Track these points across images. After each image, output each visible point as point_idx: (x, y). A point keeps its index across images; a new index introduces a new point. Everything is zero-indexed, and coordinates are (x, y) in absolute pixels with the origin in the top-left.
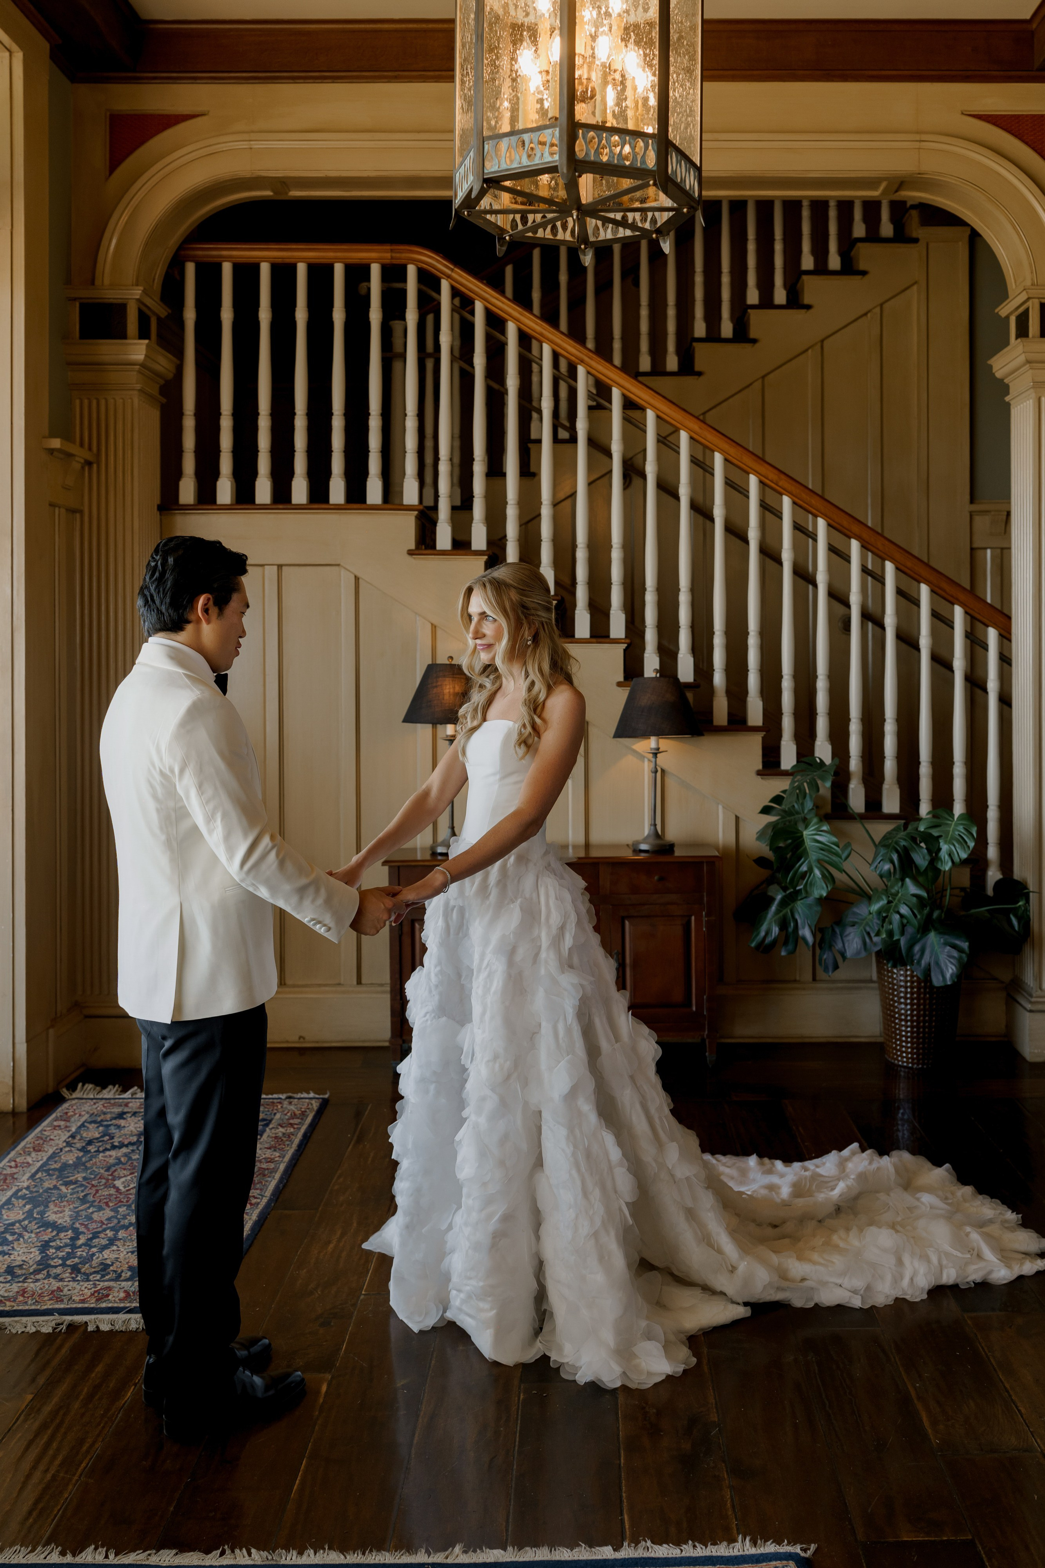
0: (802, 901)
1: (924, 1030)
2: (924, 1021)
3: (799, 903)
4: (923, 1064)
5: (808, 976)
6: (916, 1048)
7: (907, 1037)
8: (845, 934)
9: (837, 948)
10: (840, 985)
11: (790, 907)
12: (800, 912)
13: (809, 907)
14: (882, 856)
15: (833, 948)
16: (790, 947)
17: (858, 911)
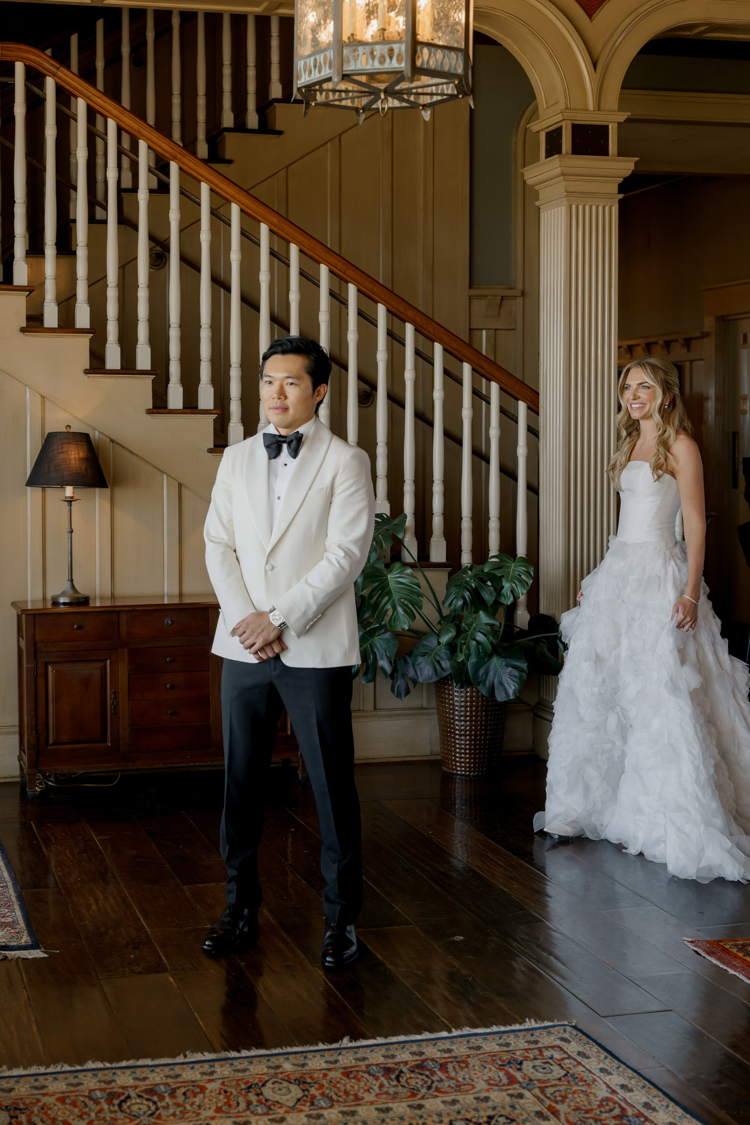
0: (379, 637)
1: (480, 742)
2: (481, 735)
3: (376, 638)
4: (478, 772)
5: (370, 706)
6: (473, 758)
7: (466, 749)
8: (417, 663)
9: (409, 676)
10: (397, 712)
11: (369, 642)
12: (378, 645)
13: (387, 641)
14: (455, 594)
15: (405, 676)
16: (370, 676)
17: (428, 644)
